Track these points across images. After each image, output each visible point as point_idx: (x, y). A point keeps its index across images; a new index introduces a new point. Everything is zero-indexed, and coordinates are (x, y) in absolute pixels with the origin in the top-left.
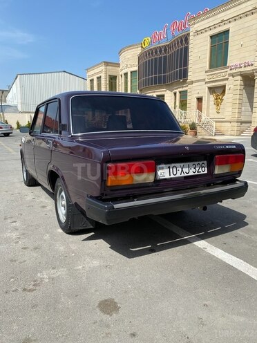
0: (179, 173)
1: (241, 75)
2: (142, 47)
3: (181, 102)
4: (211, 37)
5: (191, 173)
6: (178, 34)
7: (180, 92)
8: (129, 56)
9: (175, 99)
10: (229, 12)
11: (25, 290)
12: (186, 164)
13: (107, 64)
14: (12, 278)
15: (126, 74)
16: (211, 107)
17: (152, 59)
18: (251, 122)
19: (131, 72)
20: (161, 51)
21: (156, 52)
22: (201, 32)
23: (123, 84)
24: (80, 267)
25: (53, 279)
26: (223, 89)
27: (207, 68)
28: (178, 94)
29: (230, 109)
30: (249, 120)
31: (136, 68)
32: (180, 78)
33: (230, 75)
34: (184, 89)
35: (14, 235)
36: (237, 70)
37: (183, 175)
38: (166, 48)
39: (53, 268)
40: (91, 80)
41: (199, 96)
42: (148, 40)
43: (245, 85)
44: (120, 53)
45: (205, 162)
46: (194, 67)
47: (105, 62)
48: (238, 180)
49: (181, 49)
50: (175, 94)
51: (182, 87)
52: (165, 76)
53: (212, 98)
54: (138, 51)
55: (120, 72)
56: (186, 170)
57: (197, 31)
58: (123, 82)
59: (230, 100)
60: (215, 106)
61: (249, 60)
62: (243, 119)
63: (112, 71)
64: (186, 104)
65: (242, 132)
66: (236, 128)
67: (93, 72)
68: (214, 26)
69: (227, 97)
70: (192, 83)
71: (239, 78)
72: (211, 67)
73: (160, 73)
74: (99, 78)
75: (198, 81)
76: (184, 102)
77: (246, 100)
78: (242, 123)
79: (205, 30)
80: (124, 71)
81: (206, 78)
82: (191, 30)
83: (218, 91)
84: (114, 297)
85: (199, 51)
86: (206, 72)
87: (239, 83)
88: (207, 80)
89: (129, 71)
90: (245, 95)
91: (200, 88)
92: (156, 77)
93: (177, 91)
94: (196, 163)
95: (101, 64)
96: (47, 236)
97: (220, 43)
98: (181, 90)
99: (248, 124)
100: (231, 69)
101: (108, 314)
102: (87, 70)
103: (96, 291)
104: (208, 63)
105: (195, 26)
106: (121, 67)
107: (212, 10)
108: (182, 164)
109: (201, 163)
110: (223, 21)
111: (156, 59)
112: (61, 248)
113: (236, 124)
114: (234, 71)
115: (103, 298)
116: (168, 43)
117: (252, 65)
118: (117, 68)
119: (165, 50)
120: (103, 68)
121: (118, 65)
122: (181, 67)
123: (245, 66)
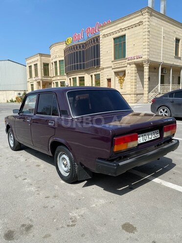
0: (147, 138)
1: (135, 64)
2: (66, 44)
3: (96, 82)
4: (114, 39)
5: (153, 138)
6: (91, 36)
7: (95, 75)
8: (57, 50)
9: (92, 80)
10: (124, 23)
11: (68, 226)
12: (150, 133)
13: (41, 55)
14: (54, 219)
15: (56, 62)
16: (116, 85)
17: (74, 53)
18: (143, 94)
19: (59, 61)
20: (80, 47)
21: (77, 47)
22: (107, 35)
23: (54, 69)
24: (94, 205)
25: (82, 216)
26: (124, 73)
27: (113, 59)
28: (94, 77)
29: (130, 86)
30: (141, 92)
31: (63, 58)
32: (95, 65)
33: (128, 64)
34: (98, 73)
35: (33, 189)
36: (132, 61)
37: (149, 140)
38: (84, 45)
39: (77, 209)
40: (29, 67)
41: (109, 77)
42: (70, 39)
43: (138, 70)
44: (50, 47)
45: (158, 130)
46: (104, 58)
47: (40, 54)
48: (173, 139)
49: (94, 46)
50: (92, 76)
51: (96, 72)
52: (84, 64)
53: (117, 79)
54: (64, 46)
55: (51, 61)
56: (150, 136)
57: (104, 35)
58: (54, 67)
59: (129, 80)
60: (119, 84)
61: (139, 54)
62: (138, 92)
63: (46, 60)
64: (100, 83)
65: (138, 100)
66: (134, 98)
67: (31, 61)
68: (116, 32)
69: (127, 78)
70: (103, 69)
71: (134, 66)
72: (115, 58)
73: (80, 62)
74: (36, 65)
75: (107, 68)
76: (98, 82)
77: (139, 80)
78: (137, 94)
79: (110, 34)
80: (54, 60)
81: (113, 65)
82: (101, 34)
83: (121, 74)
84: (128, 222)
85: (107, 48)
86: (112, 62)
87: (134, 69)
88: (113, 67)
89: (58, 60)
90: (138, 77)
91: (108, 72)
92: (77, 65)
93: (93, 74)
94: (154, 132)
95: (37, 55)
96: (57, 187)
97: (120, 43)
98: (95, 73)
99: (141, 96)
100: (128, 60)
101: (132, 232)
102: (26, 59)
103: (115, 219)
104: (113, 56)
105: (103, 31)
106: (52, 57)
107: (114, 22)
108: (148, 133)
109: (156, 131)
110: (121, 29)
111: (77, 52)
112: (72, 194)
113: (134, 96)
114: (130, 61)
115: (123, 223)
116: (85, 42)
117: (141, 57)
118: (49, 58)
119: (83, 46)
120: (38, 58)
121: (49, 56)
122: (94, 58)
123: (137, 58)
